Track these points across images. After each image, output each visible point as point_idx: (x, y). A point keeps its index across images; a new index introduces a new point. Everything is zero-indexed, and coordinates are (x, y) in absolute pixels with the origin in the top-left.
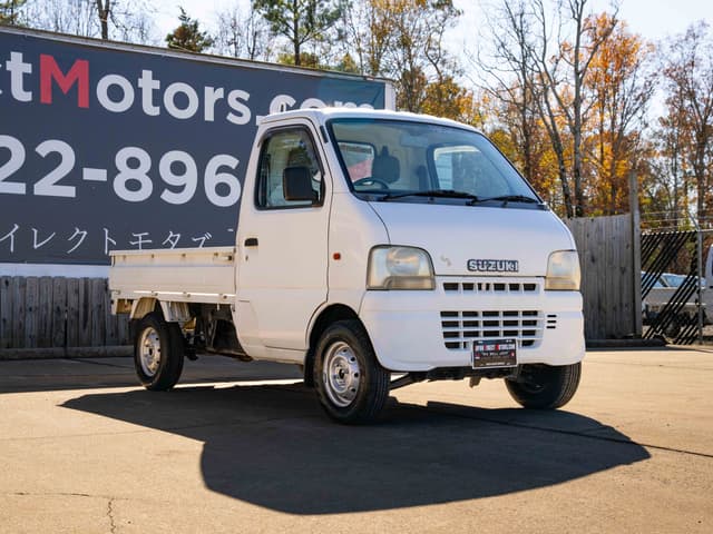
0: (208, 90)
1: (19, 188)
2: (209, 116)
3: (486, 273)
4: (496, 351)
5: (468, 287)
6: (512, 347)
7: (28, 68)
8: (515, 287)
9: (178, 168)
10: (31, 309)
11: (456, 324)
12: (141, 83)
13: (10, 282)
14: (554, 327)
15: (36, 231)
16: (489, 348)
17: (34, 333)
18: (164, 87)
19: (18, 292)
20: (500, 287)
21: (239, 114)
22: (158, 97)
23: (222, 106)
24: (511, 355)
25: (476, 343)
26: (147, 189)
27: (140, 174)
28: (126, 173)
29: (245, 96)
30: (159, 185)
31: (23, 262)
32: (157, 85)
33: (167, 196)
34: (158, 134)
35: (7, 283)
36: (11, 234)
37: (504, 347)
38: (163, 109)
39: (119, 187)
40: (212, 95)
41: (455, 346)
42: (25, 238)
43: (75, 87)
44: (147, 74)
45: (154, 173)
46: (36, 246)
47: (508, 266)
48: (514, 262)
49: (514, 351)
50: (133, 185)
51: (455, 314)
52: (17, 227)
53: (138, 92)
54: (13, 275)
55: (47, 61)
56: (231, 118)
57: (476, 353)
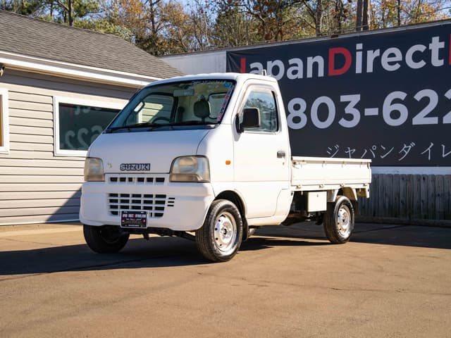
1: (434, 120)
3: (129, 172)
4: (134, 218)
5: (123, 180)
6: (144, 216)
7: (442, 45)
8: (150, 180)
10: (439, 195)
11: (116, 201)
13: (426, 178)
14: (172, 206)
15: (444, 146)
16: (130, 216)
17: (442, 210)
19: (431, 185)
20: (141, 180)
24: (144, 221)
25: (123, 212)
31: (435, 166)
35: (424, 179)
36: (429, 149)
37: (139, 216)
41: (115, 213)
42: (437, 151)
46: (444, 156)
47: (143, 167)
48: (146, 165)
49: (145, 219)
51: (116, 195)
52: (432, 144)
54: (428, 174)
57: (123, 218)
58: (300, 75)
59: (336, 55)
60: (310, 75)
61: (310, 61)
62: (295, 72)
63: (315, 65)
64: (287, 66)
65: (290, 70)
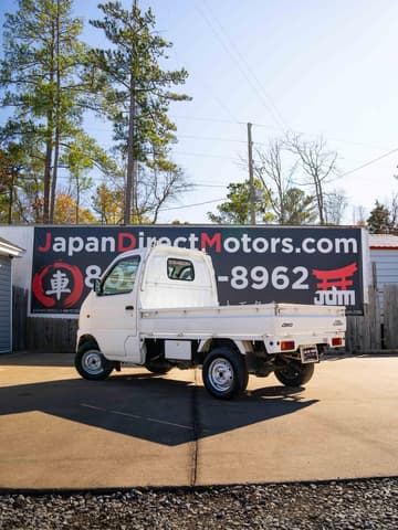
0: (273, 240)
2: (273, 250)
7: (197, 239)
9: (259, 274)
12: (243, 239)
18: (253, 239)
21: (287, 248)
22: (250, 245)
23: (279, 246)
26: (246, 283)
27: (243, 277)
28: (236, 277)
29: (290, 240)
30: (251, 281)
32: (249, 240)
33: (255, 286)
34: (250, 260)
38: (253, 250)
39: (234, 284)
40: (274, 241)
43: (215, 243)
44: (245, 236)
45: (248, 277)
50: (240, 282)
53: (241, 244)
55: (204, 235)
56: (283, 250)
58: (96, 249)
59: (125, 238)
60: (104, 249)
61: (104, 240)
62: (92, 247)
63: (108, 244)
64: (86, 242)
65: (88, 245)
